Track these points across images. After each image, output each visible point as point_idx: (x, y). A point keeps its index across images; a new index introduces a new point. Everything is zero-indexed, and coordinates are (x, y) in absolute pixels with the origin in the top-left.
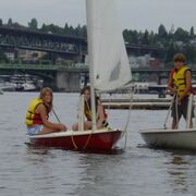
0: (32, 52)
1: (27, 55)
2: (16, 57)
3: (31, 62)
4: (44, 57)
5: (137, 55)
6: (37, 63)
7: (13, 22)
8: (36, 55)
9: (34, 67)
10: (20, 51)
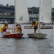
0: (7, 13)
1: (6, 14)
2: (3, 14)
3: (7, 16)
4: (10, 15)
5: (36, 14)
6: (9, 16)
7: (2, 5)
8: (8, 14)
9: (8, 17)
10: (4, 13)
